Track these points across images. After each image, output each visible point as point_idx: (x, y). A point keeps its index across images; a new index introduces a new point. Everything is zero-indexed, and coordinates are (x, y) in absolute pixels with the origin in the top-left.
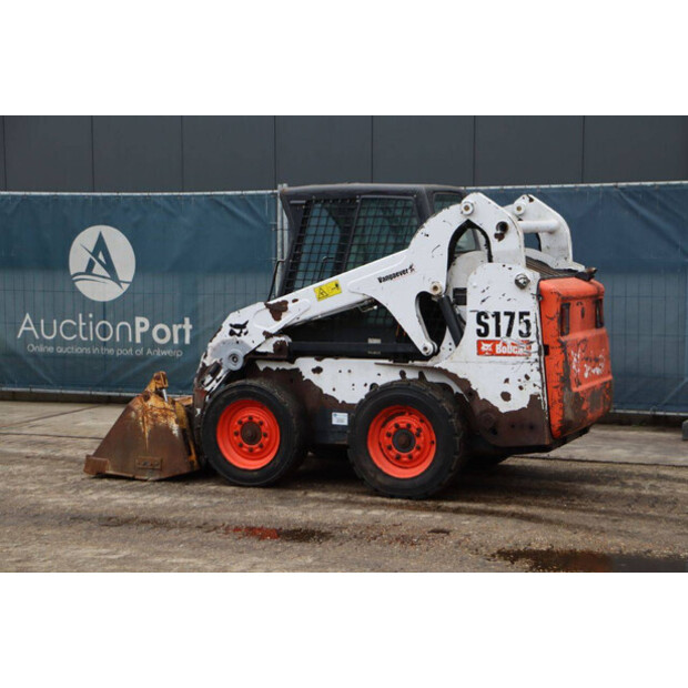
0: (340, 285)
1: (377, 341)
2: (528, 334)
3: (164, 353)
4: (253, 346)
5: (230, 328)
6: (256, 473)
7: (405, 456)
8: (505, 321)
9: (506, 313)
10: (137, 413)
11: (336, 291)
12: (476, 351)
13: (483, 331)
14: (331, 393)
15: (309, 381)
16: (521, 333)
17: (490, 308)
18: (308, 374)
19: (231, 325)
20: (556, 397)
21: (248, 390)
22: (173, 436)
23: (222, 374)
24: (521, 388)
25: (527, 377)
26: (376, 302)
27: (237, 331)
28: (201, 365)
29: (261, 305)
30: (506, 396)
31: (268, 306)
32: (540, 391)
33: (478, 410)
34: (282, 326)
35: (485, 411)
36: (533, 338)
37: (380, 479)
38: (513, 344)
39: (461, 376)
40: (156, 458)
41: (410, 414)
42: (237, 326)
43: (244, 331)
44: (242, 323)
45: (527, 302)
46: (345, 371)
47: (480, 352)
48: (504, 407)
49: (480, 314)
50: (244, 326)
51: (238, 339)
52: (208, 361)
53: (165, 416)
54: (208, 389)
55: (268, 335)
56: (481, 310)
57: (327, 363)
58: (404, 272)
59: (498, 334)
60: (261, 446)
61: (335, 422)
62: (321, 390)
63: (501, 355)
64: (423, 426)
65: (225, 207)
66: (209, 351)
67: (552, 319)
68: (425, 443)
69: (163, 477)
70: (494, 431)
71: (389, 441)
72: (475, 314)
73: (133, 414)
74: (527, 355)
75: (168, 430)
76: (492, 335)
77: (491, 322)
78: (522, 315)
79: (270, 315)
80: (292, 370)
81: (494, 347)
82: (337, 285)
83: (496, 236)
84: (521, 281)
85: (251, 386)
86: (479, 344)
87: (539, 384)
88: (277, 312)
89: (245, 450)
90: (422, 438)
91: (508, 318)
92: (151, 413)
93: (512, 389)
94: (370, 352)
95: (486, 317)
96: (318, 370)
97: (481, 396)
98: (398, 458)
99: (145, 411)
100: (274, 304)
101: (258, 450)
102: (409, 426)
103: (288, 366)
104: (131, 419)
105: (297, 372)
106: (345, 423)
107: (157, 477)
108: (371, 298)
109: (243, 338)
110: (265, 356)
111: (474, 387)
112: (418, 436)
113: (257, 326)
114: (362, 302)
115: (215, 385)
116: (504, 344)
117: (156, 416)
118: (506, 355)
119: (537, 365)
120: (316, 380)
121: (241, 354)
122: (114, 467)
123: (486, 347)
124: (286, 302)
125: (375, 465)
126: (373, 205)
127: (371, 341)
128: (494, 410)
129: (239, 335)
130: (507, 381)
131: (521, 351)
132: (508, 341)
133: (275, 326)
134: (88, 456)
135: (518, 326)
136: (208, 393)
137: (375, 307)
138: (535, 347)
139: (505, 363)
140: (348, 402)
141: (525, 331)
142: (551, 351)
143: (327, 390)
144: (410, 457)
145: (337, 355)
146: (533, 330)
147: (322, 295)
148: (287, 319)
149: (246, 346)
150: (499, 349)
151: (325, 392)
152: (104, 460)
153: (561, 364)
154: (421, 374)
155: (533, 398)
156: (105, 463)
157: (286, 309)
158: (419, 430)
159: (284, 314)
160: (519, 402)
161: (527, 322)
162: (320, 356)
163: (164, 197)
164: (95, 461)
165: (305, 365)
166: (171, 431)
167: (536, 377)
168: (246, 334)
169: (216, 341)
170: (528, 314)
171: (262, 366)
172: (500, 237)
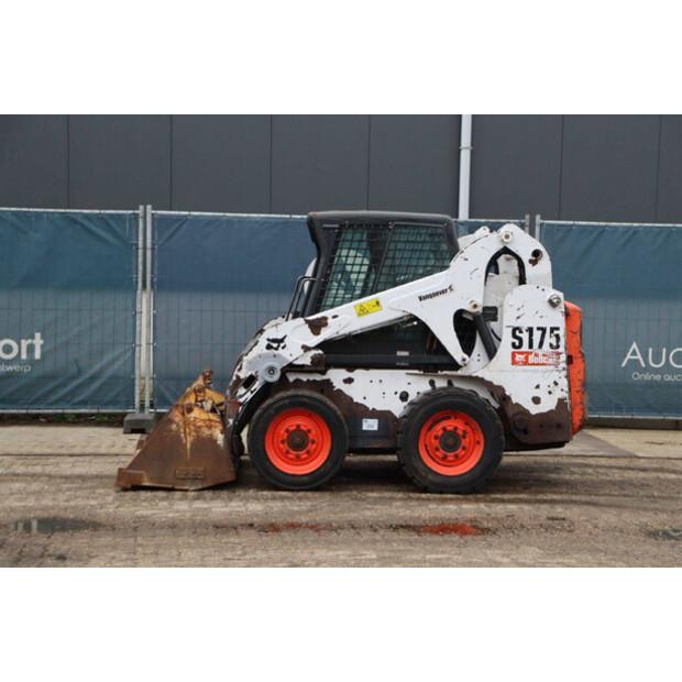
0: (381, 303)
1: (406, 354)
2: (558, 347)
3: (10, 368)
4: (290, 359)
5: (267, 342)
6: (306, 478)
7: (451, 456)
8: (537, 335)
9: (539, 329)
10: (178, 425)
11: (377, 308)
12: (510, 361)
13: (517, 344)
14: (361, 401)
15: (339, 391)
16: (551, 345)
17: (524, 324)
18: (338, 384)
19: (268, 340)
20: (578, 400)
21: (300, 399)
22: (218, 446)
23: (257, 386)
24: (550, 393)
25: (556, 384)
26: (416, 319)
27: (275, 345)
28: (234, 378)
29: (300, 321)
30: (536, 400)
31: (307, 322)
32: (566, 395)
33: (510, 413)
34: (322, 340)
35: (517, 414)
36: (562, 349)
37: (430, 477)
38: (544, 355)
39: (496, 383)
40: (200, 468)
41: (456, 418)
42: (274, 341)
43: (282, 345)
44: (280, 337)
45: (556, 319)
46: (376, 381)
47: (514, 362)
48: (534, 410)
49: (515, 330)
50: (282, 340)
51: (275, 352)
52: (244, 374)
53: (210, 427)
54: (242, 400)
55: (306, 349)
56: (516, 326)
57: (359, 374)
58: (444, 292)
59: (531, 346)
60: (308, 452)
61: (365, 427)
62: (351, 399)
63: (533, 364)
64: (468, 428)
65: (81, 224)
66: (244, 364)
67: (575, 333)
68: (470, 443)
69: (205, 486)
70: (525, 432)
71: (436, 443)
72: (511, 329)
73: (174, 427)
74: (556, 365)
75: (213, 441)
76: (525, 348)
77: (525, 336)
78: (552, 330)
79: (309, 330)
80: (323, 381)
81: (527, 358)
82: (378, 303)
83: (531, 261)
84: (555, 301)
85: (303, 396)
86: (513, 355)
87: (566, 389)
88: (316, 327)
89: (291, 456)
90: (467, 439)
91: (540, 332)
92: (194, 425)
93: (541, 393)
94: (398, 364)
95: (521, 332)
96: (349, 381)
97: (514, 401)
98: (444, 458)
99: (186, 423)
100: (314, 320)
101: (304, 456)
102: (456, 428)
103: (318, 378)
104: (171, 431)
105: (328, 383)
106: (376, 428)
107: (200, 486)
108: (411, 315)
109: (280, 351)
110: (301, 369)
111: (507, 393)
112: (464, 437)
113: (296, 340)
114: (401, 318)
115: (249, 396)
116: (536, 355)
117: (200, 427)
118: (538, 364)
119: (565, 373)
120: (347, 389)
121: (279, 366)
122: (151, 479)
123: (519, 358)
124: (325, 318)
125: (426, 465)
126: (405, 231)
127: (400, 354)
128: (526, 412)
129: (276, 349)
130: (538, 387)
131: (551, 361)
132: (540, 352)
133: (314, 340)
134: (120, 470)
135: (549, 340)
136: (241, 404)
137: (415, 323)
138: (563, 357)
139: (537, 371)
140: (378, 409)
141: (555, 344)
142: (574, 361)
143: (357, 399)
144: (456, 456)
145: (367, 367)
146: (562, 342)
147: (362, 312)
148: (326, 334)
149: (284, 359)
150: (531, 359)
151: (355, 401)
152: (138, 472)
153: (582, 372)
154: (450, 383)
155: (561, 401)
156: (141, 476)
157: (326, 324)
158: (465, 432)
159: (323, 329)
160: (548, 405)
161: (557, 336)
162: (351, 368)
163: (12, 212)
164: (130, 474)
165: (337, 377)
166: (215, 441)
167: (564, 383)
168: (283, 348)
169: (252, 355)
170: (558, 329)
171: (292, 378)
172: (534, 262)
